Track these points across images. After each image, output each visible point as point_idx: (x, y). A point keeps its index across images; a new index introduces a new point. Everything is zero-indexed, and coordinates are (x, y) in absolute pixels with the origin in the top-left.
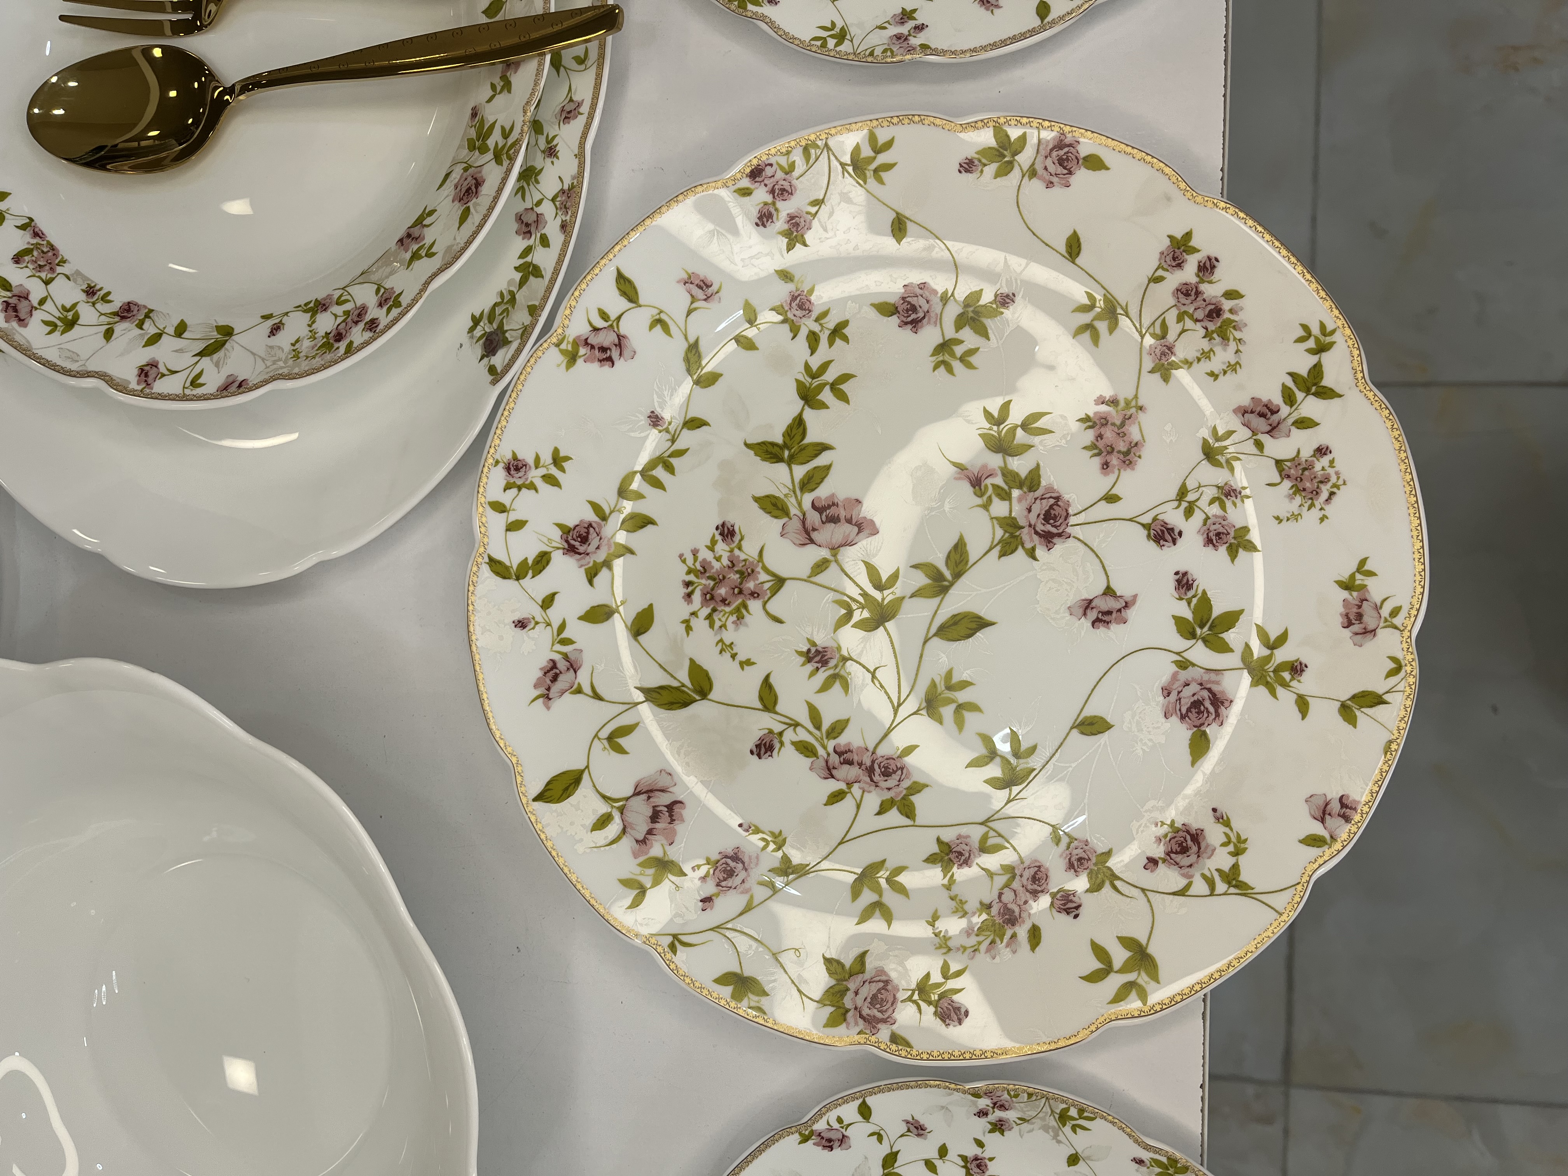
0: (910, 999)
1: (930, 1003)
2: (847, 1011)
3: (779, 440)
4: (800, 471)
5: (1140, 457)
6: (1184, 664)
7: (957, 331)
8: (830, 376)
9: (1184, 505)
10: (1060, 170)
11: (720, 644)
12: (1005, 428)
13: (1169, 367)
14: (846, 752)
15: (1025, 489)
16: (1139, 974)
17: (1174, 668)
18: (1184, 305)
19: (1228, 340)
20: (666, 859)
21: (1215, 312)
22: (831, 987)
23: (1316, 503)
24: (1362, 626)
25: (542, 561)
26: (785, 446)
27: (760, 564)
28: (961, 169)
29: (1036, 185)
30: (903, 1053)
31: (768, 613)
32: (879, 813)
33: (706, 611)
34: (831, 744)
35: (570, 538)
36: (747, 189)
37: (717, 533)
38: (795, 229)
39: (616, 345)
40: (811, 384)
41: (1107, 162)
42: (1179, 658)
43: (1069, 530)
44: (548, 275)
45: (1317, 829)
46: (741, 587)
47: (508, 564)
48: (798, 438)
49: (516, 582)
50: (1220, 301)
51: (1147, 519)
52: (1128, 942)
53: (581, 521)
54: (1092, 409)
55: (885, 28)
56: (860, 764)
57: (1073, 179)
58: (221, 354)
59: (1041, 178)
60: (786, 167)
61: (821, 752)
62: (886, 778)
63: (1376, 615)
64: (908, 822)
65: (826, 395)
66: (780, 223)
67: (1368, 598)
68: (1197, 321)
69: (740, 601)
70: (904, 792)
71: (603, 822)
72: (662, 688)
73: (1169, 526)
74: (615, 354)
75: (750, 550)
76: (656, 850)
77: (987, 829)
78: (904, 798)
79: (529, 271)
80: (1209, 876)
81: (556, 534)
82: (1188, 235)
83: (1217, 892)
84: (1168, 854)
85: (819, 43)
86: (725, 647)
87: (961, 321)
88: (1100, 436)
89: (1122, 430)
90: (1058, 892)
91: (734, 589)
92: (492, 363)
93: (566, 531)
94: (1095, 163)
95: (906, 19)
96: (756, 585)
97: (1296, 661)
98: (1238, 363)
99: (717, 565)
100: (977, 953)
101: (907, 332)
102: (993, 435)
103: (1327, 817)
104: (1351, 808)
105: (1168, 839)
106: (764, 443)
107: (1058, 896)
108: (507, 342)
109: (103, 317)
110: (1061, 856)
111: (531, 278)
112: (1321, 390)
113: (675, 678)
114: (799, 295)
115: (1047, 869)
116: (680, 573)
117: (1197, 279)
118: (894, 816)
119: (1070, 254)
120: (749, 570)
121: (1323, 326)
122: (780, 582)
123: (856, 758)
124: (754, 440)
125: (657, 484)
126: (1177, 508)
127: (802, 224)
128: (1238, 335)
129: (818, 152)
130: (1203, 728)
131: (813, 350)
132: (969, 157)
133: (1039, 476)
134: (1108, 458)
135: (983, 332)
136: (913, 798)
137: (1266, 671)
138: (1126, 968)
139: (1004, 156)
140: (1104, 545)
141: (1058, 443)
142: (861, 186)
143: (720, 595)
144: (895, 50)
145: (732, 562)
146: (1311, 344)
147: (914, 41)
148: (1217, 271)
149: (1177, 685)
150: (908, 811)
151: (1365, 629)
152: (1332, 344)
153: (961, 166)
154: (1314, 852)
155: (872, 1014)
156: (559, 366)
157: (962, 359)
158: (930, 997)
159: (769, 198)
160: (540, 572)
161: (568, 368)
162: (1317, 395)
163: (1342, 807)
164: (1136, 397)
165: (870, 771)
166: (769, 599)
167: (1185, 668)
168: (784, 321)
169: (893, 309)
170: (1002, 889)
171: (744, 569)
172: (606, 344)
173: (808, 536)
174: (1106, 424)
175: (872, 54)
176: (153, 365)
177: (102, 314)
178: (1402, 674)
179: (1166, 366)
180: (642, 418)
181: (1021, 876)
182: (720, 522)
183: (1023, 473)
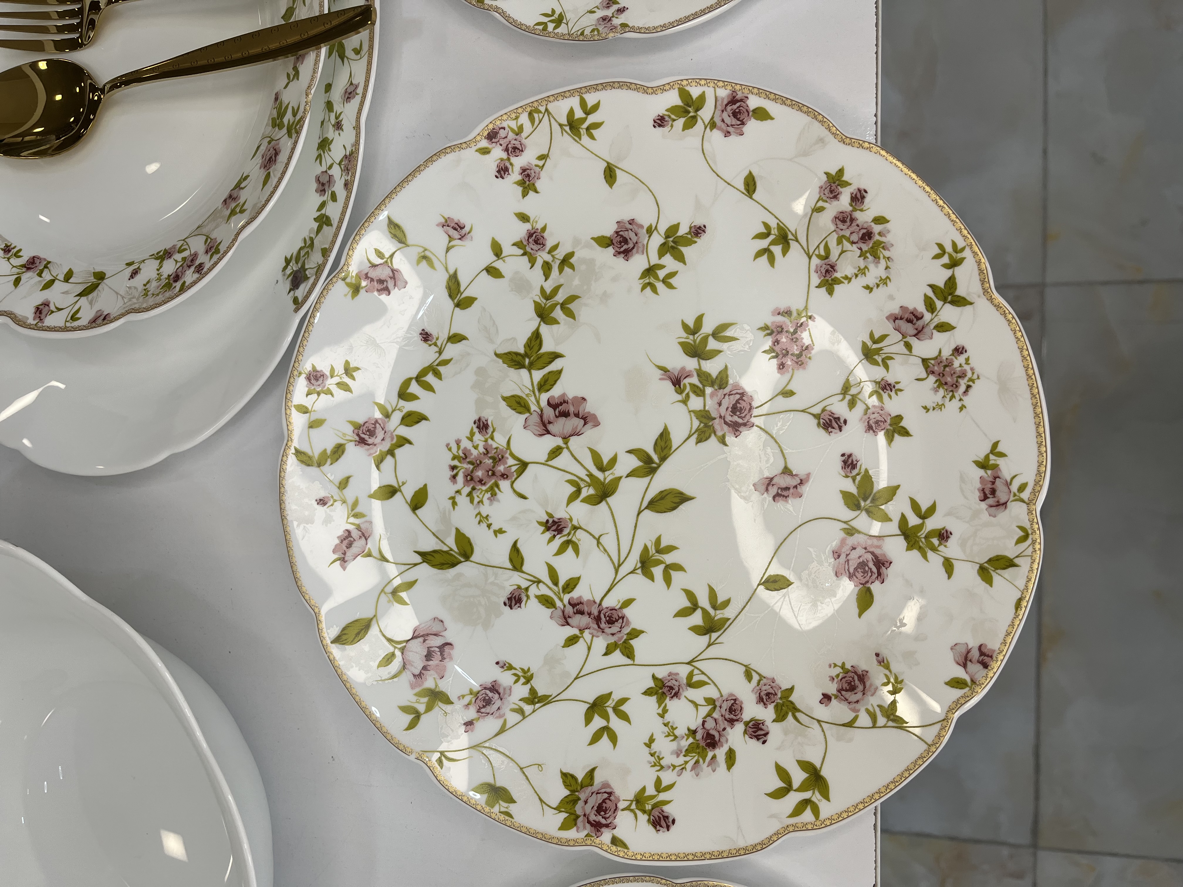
0: (627, 808)
1: (644, 812)
2: (578, 817)
3: (522, 351)
4: (538, 375)
5: (810, 358)
6: (850, 531)
7: (660, 258)
8: (560, 297)
9: (848, 397)
10: (735, 121)
11: (479, 516)
12: (698, 337)
13: (833, 282)
14: (578, 604)
15: (716, 387)
16: (814, 793)
17: (842, 535)
18: (842, 230)
19: (879, 258)
20: (437, 690)
21: (867, 236)
22: (566, 797)
23: (956, 395)
24: (996, 499)
25: (339, 451)
26: (526, 355)
27: (508, 451)
28: (655, 124)
29: (717, 135)
30: (622, 854)
31: (515, 491)
32: (606, 654)
33: (467, 490)
34: (566, 598)
35: (361, 432)
36: (486, 148)
37: (475, 426)
38: (527, 179)
39: (391, 278)
40: (545, 305)
41: (772, 114)
42: (845, 526)
43: (753, 420)
44: (335, 223)
45: (960, 673)
46: (494, 469)
47: (310, 453)
48: (536, 348)
49: (318, 469)
50: (871, 226)
51: (817, 410)
52: (806, 766)
53: (369, 418)
54: (771, 320)
55: (594, 12)
56: (590, 614)
57: (746, 129)
58: (94, 294)
59: (720, 129)
60: (516, 129)
61: (559, 604)
62: (610, 625)
63: (1007, 490)
64: (629, 661)
65: (558, 313)
66: (515, 175)
67: (1000, 475)
68: (853, 243)
69: (493, 481)
70: (625, 637)
71: (389, 659)
72: (435, 551)
73: (836, 416)
74: (390, 284)
75: (500, 440)
76: (429, 683)
77: (693, 668)
78: (625, 642)
79: (323, 221)
80: (872, 710)
81: (349, 430)
82: (841, 171)
83: (878, 725)
84: (839, 691)
85: (541, 27)
86: (483, 519)
87: (663, 250)
88: (777, 342)
89: (794, 336)
90: (750, 721)
91: (488, 472)
92: (296, 295)
93: (357, 427)
94: (762, 114)
95: (611, 4)
96: (505, 468)
97: (943, 529)
98: (888, 278)
99: (475, 452)
100: (684, 770)
101: (620, 260)
102: (689, 343)
103: (969, 663)
104: (988, 656)
105: (840, 678)
106: (510, 353)
107: (750, 725)
108: (307, 278)
109: (14, 269)
110: (753, 691)
111: (325, 226)
112: (955, 299)
113: (445, 544)
114: (535, 232)
115: (742, 703)
116: (447, 459)
117: (851, 208)
118: (617, 657)
119: (748, 191)
120: (500, 456)
121: (954, 245)
122: (524, 465)
123: (586, 609)
124: (501, 350)
125: (428, 387)
126: (842, 400)
127: (533, 175)
128: (887, 253)
129: (541, 115)
130: (868, 585)
131: (547, 277)
132: (661, 115)
133: (727, 376)
134: (784, 360)
135: (680, 258)
136: (632, 642)
137: (918, 537)
138: (802, 788)
139: (689, 112)
140: (781, 432)
141: (742, 349)
142: (578, 142)
143: (478, 476)
144: (600, 29)
145: (486, 450)
146: (945, 260)
147: (616, 22)
148: (866, 201)
149: (846, 549)
150: (629, 653)
151: (998, 502)
152: (962, 259)
153: (655, 122)
154: (957, 693)
155: (597, 820)
156: (346, 295)
157: (664, 281)
158: (645, 807)
159: (504, 155)
160: (337, 460)
161: (353, 297)
162: (952, 303)
163: (981, 655)
164: (806, 308)
165: (598, 620)
166: (516, 479)
167: (852, 535)
168: (524, 254)
169: (609, 242)
170: (705, 717)
171: (496, 456)
172: (383, 277)
173: (545, 428)
174: (781, 332)
175: (582, 34)
176: (46, 304)
177: (14, 267)
178: (1029, 541)
179: (830, 282)
180: (415, 335)
181: (720, 707)
182: (477, 418)
183: (714, 374)
